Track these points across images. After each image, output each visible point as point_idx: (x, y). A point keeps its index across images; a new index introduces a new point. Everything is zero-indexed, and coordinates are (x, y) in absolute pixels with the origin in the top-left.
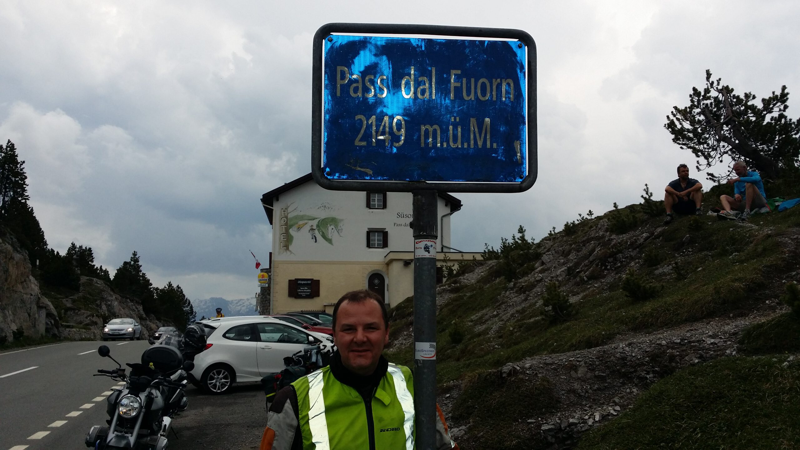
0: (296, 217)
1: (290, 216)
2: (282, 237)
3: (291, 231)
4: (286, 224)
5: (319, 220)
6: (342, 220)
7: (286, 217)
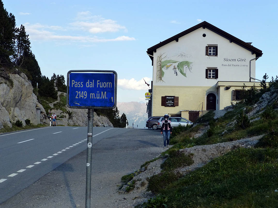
0: (166, 61)
1: (162, 61)
2: (158, 73)
3: (163, 69)
4: (160, 65)
5: (178, 63)
6: (191, 63)
7: (161, 61)
